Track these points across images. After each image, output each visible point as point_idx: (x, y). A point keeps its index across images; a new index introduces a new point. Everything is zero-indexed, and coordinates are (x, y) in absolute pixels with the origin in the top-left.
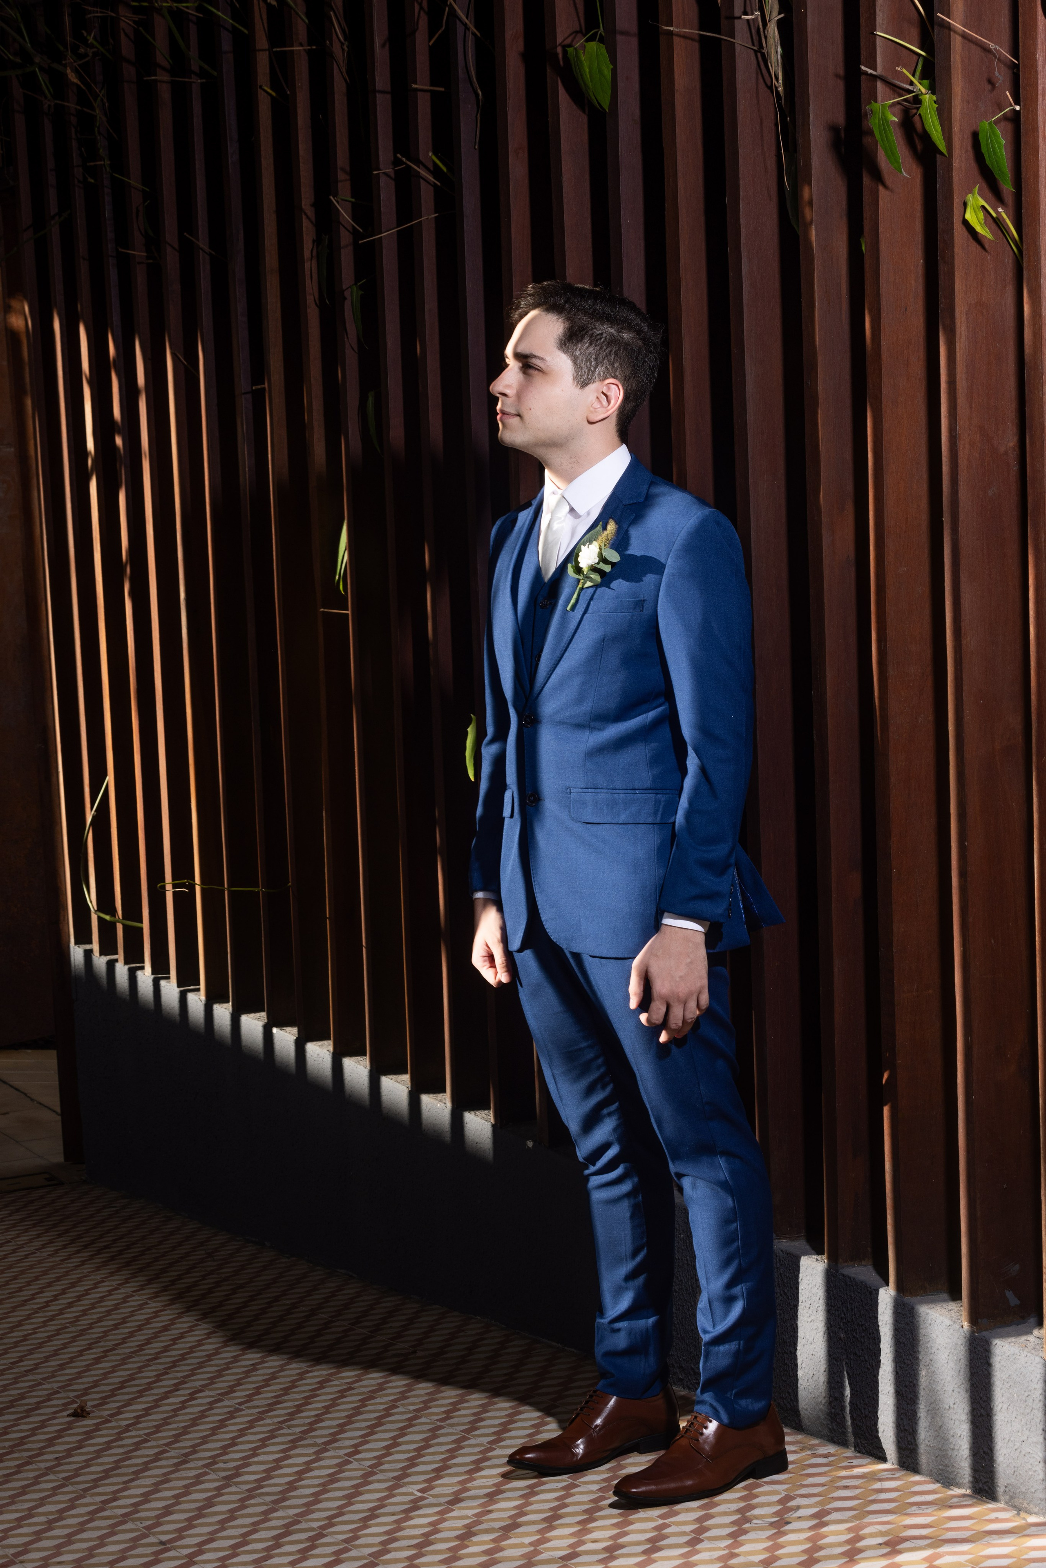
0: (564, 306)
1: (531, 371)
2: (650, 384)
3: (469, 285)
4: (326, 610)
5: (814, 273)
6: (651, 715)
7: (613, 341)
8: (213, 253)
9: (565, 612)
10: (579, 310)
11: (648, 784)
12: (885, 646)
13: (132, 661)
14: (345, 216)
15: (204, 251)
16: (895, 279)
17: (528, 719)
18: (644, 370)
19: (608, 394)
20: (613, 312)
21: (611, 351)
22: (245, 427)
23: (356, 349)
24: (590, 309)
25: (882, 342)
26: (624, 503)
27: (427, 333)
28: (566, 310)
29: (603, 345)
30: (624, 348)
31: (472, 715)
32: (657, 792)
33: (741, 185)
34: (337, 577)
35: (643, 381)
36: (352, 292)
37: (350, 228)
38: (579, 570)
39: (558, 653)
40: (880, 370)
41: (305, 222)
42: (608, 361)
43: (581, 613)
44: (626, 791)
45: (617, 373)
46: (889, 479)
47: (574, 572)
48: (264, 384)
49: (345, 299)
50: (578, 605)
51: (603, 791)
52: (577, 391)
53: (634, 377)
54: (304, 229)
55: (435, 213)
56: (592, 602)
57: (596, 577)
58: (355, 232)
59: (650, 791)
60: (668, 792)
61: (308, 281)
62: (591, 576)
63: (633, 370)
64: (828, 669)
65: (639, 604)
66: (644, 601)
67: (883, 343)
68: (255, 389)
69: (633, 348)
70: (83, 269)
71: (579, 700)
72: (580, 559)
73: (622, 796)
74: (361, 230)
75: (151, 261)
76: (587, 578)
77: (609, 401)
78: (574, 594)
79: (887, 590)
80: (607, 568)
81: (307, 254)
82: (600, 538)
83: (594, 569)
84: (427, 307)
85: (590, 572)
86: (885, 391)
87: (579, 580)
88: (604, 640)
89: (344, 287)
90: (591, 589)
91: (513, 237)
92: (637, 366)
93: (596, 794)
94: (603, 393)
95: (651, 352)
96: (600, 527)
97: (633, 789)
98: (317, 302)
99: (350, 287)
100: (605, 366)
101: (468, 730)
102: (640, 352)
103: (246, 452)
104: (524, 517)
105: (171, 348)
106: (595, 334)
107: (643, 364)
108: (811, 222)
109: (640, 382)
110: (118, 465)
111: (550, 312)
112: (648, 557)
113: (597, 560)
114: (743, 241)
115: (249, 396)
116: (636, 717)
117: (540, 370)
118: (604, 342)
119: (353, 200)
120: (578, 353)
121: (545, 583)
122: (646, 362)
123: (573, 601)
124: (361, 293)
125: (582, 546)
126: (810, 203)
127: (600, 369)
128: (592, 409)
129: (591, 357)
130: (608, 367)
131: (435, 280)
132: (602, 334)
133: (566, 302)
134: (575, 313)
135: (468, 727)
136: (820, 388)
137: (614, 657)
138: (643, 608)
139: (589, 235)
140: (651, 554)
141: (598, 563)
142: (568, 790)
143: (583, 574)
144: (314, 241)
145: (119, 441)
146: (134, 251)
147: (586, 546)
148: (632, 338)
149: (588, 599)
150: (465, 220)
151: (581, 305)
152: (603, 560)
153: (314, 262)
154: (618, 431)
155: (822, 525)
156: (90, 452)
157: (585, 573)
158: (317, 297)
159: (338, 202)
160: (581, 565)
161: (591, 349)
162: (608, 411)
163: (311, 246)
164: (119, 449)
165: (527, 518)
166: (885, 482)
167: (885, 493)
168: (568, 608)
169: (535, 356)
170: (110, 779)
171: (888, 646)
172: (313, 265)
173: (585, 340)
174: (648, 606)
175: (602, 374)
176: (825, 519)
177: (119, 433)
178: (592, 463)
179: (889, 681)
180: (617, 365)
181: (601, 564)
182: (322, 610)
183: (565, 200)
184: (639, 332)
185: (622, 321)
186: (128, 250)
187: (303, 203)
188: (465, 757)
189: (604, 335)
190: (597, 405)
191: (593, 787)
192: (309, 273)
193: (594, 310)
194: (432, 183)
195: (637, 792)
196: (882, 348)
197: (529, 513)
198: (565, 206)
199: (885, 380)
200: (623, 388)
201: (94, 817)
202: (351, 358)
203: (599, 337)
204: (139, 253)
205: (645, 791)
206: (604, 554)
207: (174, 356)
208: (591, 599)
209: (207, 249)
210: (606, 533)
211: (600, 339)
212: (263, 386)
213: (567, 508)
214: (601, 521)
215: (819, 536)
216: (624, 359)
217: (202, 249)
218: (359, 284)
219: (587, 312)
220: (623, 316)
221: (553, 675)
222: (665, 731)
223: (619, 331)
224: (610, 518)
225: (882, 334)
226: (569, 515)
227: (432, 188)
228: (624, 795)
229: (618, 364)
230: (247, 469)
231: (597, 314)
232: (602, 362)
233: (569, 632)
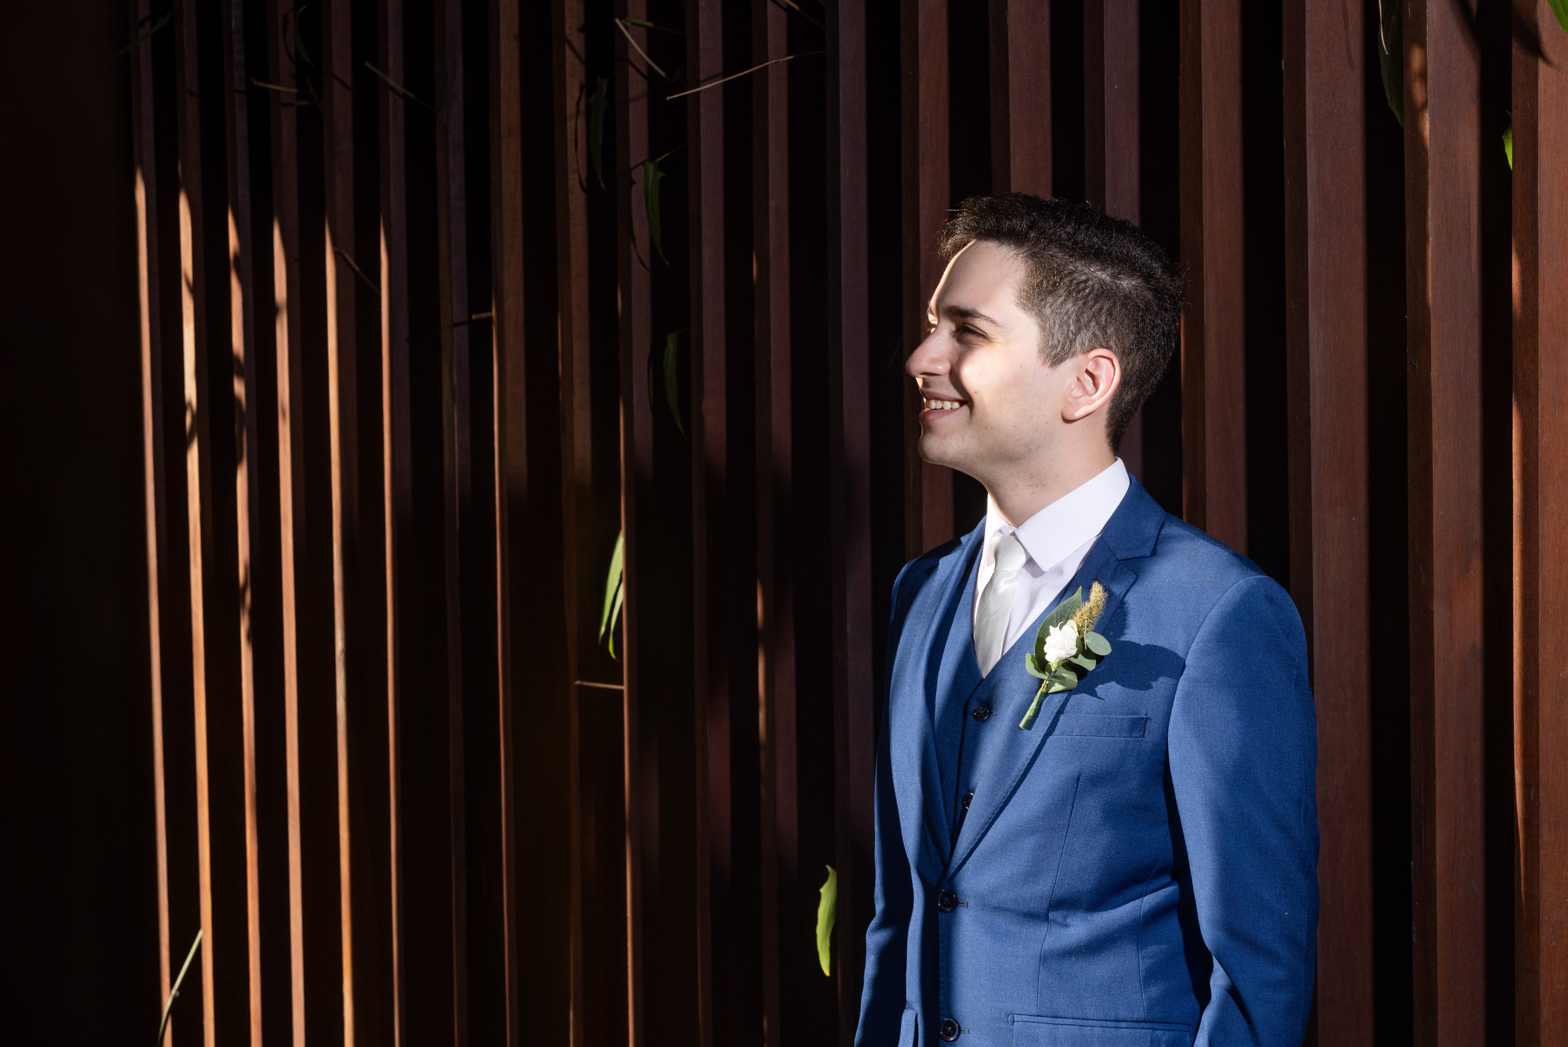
0: (1027, 233)
1: (971, 338)
2: (1164, 359)
3: (845, 173)
4: (585, 683)
5: (1427, 190)
6: (1149, 901)
7: (1104, 293)
8: (411, 95)
9: (1015, 730)
10: (1051, 242)
11: (1140, 1014)
12: (1537, 795)
13: (249, 747)
14: (637, 49)
15: (395, 92)
16: (1562, 206)
17: (947, 899)
18: (1154, 339)
19: (1096, 373)
20: (1105, 245)
21: (1101, 309)
22: (455, 378)
23: (648, 263)
24: (1069, 240)
25: (1540, 305)
26: (1119, 556)
27: (772, 245)
28: (1029, 240)
29: (1089, 298)
30: (1123, 305)
31: (828, 867)
32: (1156, 1026)
33: (1308, 42)
34: (603, 629)
35: (1153, 356)
36: (646, 173)
37: (644, 70)
38: (1042, 664)
39: (1001, 795)
40: (1536, 351)
41: (569, 56)
42: (1097, 323)
43: (1043, 734)
44: (1104, 1023)
45: (1112, 343)
46: (1547, 525)
47: (1036, 668)
48: (491, 311)
49: (632, 182)
50: (1038, 720)
51: (1066, 1021)
52: (1046, 370)
53: (1138, 350)
54: (568, 67)
55: (789, 55)
56: (1062, 717)
57: (1071, 677)
58: (651, 75)
59: (1144, 1025)
60: (1173, 1027)
61: (571, 150)
62: (1064, 675)
63: (1136, 339)
64: (1438, 828)
65: (1138, 725)
66: (1147, 719)
67: (1542, 308)
68: (477, 320)
69: (1136, 303)
70: (191, 110)
71: (1032, 874)
72: (1046, 649)
73: (1098, 1031)
74: (663, 74)
75: (305, 103)
76: (1056, 677)
77: (1096, 385)
78: (1032, 702)
79: (1540, 706)
80: (1090, 665)
81: (570, 108)
82: (1079, 614)
83: (1068, 665)
84: (772, 203)
85: (1062, 669)
86: (1543, 384)
87: (1042, 681)
88: (1078, 780)
89: (632, 164)
90: (1059, 695)
91: (922, 100)
92: (1144, 332)
93: (1055, 1026)
94: (1087, 372)
95: (1166, 310)
96: (1078, 593)
97: (1115, 1021)
98: (585, 184)
99: (643, 163)
100: (1092, 330)
101: (822, 890)
102: (1147, 310)
103: (456, 419)
104: (949, 565)
105: (334, 244)
106: (1075, 282)
107: (1153, 328)
108: (1425, 105)
109: (1148, 357)
110: (236, 427)
111: (1003, 243)
112: (1155, 647)
113: (1074, 652)
114: (1310, 130)
115: (464, 329)
116: (1125, 903)
117: (984, 336)
118: (1089, 294)
119: (650, 24)
120: (1048, 311)
121: (983, 680)
122: (1157, 325)
123: (1029, 713)
124: (661, 174)
125: (1051, 627)
126: (1423, 75)
127: (1085, 336)
128: (1070, 399)
129: (1069, 318)
130: (1098, 333)
131: (786, 161)
132: (1086, 281)
133: (1031, 228)
134: (1045, 246)
135: (821, 886)
136: (1434, 373)
137: (1091, 808)
138: (1145, 731)
139: (1048, 104)
140: (1161, 643)
141: (1076, 656)
142: (1010, 1017)
143: (1050, 671)
144: (582, 87)
145: (239, 388)
146: (278, 84)
147: (1058, 628)
148: (1136, 288)
149: (1056, 711)
150: (841, 70)
151: (1055, 233)
152: (1084, 650)
153: (582, 122)
154: (1108, 436)
155: (1433, 593)
156: (190, 404)
157: (1053, 670)
158: (584, 175)
159: (626, 27)
160: (1047, 658)
161: (1069, 305)
162: (1094, 401)
163: (576, 95)
164: (239, 402)
165: (954, 567)
166: (1540, 531)
167: (1540, 547)
168: (1021, 725)
169: (980, 316)
170: (205, 935)
171: (1541, 795)
172: (579, 125)
173: (1061, 291)
174: (1153, 727)
175: (1087, 343)
176: (1438, 585)
177: (241, 375)
178: (1066, 489)
179: (1542, 852)
180: (1110, 330)
181: (1080, 656)
182: (578, 682)
183: (1011, 48)
184: (1148, 277)
185: (1120, 261)
186: (267, 82)
187: (567, 25)
188: (815, 935)
189: (1090, 283)
190: (1077, 392)
191: (1050, 1015)
192: (573, 137)
193: (1076, 243)
194: (785, 6)
195: (1123, 1024)
196: (1540, 316)
197: (958, 560)
198: (1011, 57)
199: (1543, 366)
200: (1121, 367)
201: (175, 1001)
202: (640, 278)
203: (1083, 285)
204: (285, 89)
205: (1135, 1025)
206: (1086, 641)
207: (338, 256)
208: (1060, 712)
209: (400, 88)
210: (1088, 605)
211: (1084, 289)
212: (488, 314)
213: (1023, 559)
214: (1081, 581)
215: (1429, 615)
216: (1123, 320)
217: (392, 88)
218: (659, 160)
219: (1065, 245)
220: (1122, 252)
221: (990, 833)
222: (1173, 926)
223: (1114, 276)
224: (1096, 579)
225: (1540, 292)
226: (1024, 571)
227: (784, 14)
228: (1101, 1029)
229: (1112, 329)
230: (456, 447)
231: (1080, 248)
232: (1087, 326)
233: (1020, 762)
